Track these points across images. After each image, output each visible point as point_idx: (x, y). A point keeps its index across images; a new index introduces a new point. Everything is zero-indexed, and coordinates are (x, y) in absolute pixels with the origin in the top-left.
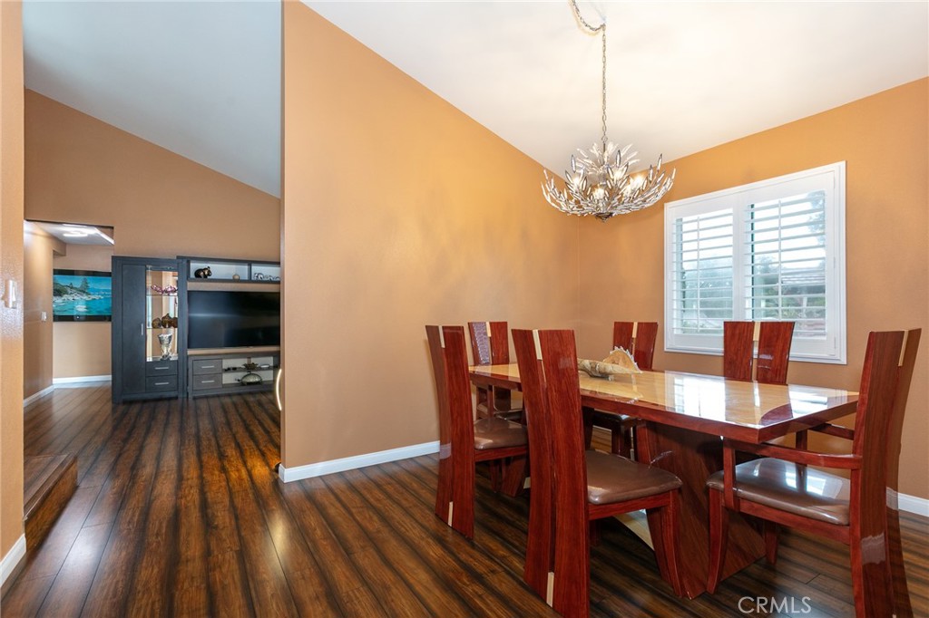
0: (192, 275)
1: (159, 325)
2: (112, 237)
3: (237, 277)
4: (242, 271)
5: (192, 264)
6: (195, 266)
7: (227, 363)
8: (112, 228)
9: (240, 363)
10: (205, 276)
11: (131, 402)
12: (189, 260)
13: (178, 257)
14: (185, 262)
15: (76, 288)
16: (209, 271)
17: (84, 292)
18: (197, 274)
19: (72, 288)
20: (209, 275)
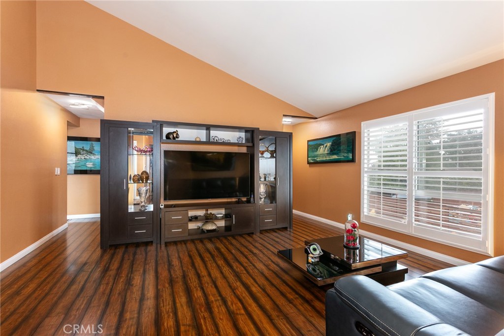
0: (164, 138)
1: (138, 180)
2: (103, 105)
3: (198, 140)
4: (201, 135)
5: (164, 129)
6: (166, 130)
7: (192, 213)
8: (103, 98)
9: (201, 213)
10: (174, 138)
11: (116, 247)
12: (161, 124)
13: (153, 121)
14: (159, 126)
15: (86, 150)
16: (177, 134)
17: (91, 153)
18: (168, 137)
19: (83, 150)
20: (177, 137)
